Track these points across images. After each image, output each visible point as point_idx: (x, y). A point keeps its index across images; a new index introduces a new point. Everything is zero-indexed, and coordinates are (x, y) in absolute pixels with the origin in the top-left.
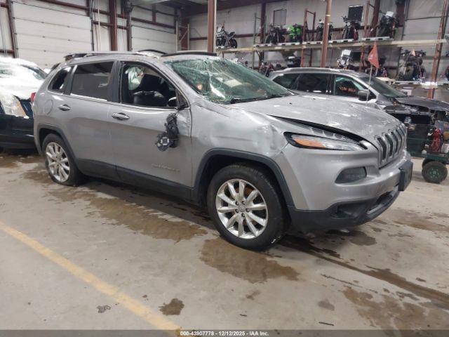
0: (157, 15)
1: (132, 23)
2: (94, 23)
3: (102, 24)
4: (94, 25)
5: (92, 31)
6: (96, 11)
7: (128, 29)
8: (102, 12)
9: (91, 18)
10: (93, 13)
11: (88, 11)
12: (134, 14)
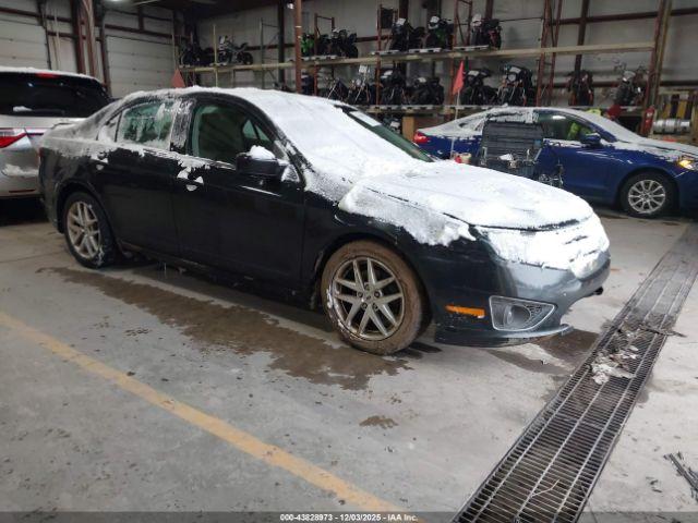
0: (145, 20)
1: (107, 32)
2: (50, 34)
3: (62, 35)
4: (50, 38)
5: (47, 45)
6: (52, 18)
7: (101, 40)
8: (60, 19)
9: (45, 28)
10: (48, 21)
11: (41, 18)
12: (108, 20)
